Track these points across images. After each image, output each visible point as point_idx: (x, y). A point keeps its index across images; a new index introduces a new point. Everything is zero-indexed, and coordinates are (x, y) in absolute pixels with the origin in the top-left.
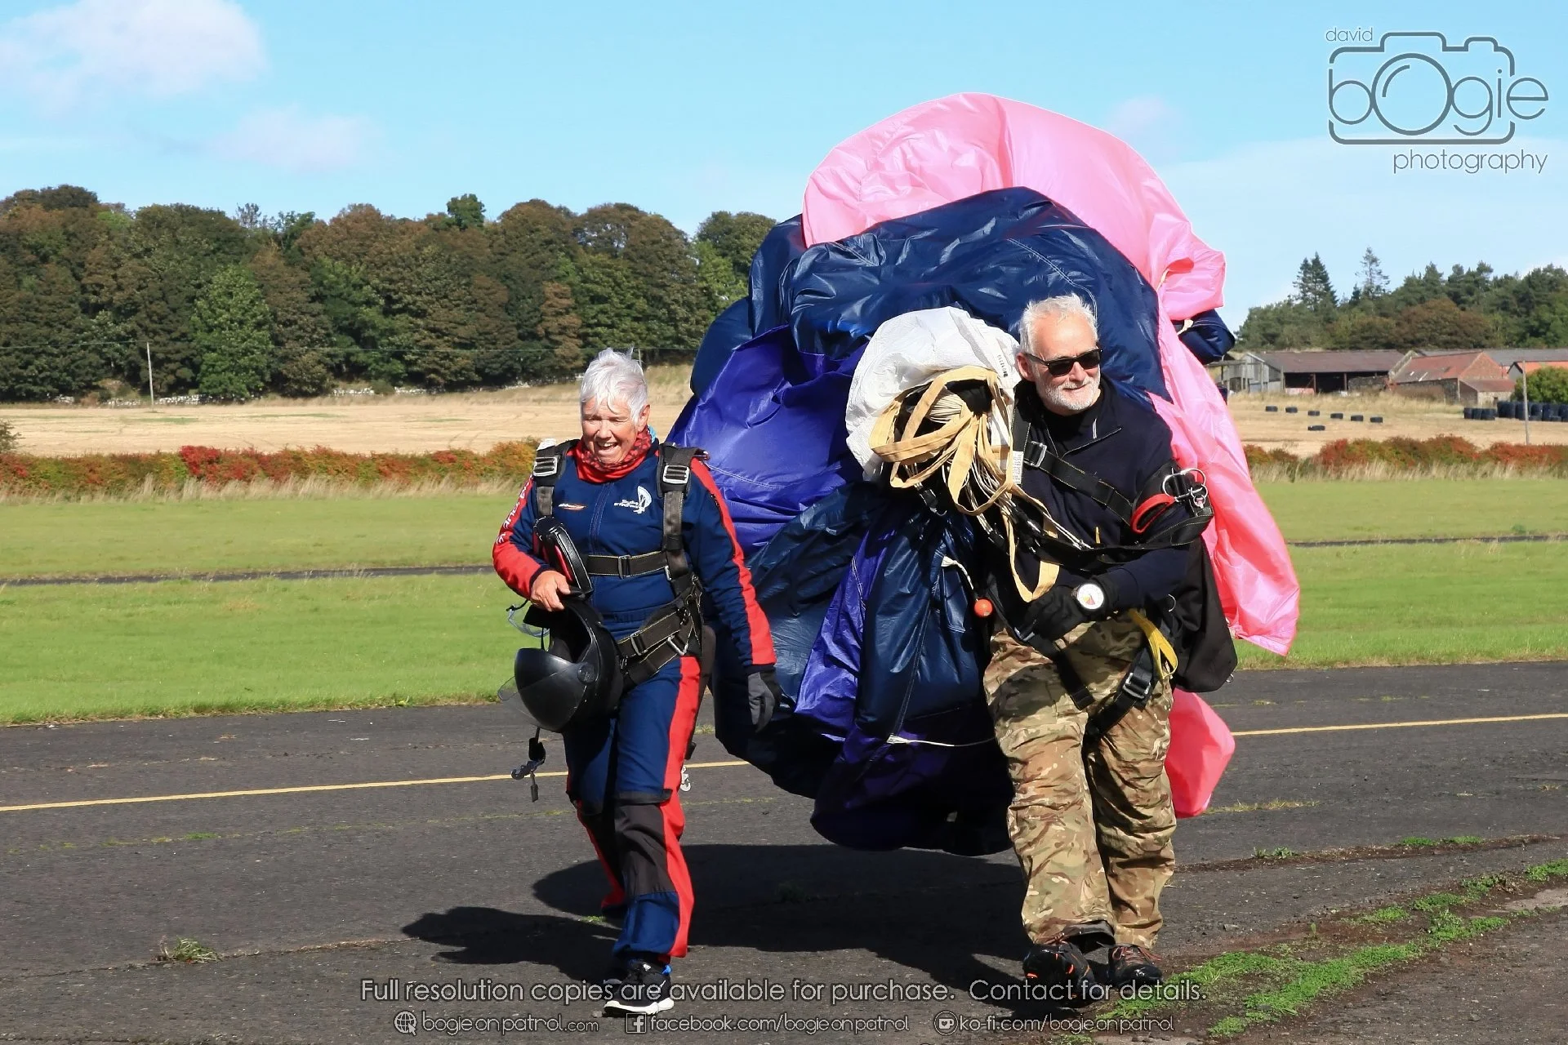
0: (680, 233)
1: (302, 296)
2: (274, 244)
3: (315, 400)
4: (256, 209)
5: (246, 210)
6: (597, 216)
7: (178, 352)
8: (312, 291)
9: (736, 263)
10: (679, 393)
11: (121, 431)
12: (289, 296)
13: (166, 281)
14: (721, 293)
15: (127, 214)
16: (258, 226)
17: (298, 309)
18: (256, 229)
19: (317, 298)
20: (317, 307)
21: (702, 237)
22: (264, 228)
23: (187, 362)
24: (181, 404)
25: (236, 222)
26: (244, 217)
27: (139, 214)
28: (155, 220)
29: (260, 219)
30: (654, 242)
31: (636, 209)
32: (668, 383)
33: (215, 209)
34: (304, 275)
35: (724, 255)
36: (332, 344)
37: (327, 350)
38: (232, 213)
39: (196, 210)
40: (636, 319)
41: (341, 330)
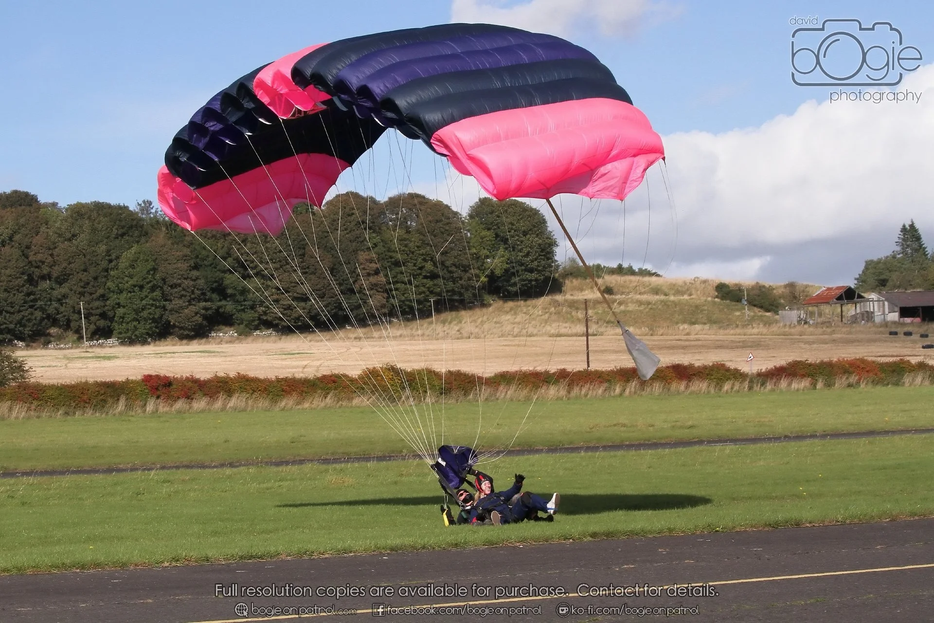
0: (456, 213)
1: (184, 266)
2: (164, 229)
3: (195, 341)
4: (150, 203)
5: (143, 205)
6: (394, 203)
7: (97, 308)
8: (192, 263)
9: (497, 236)
10: (458, 331)
11: (66, 365)
12: (175, 266)
13: (88, 257)
14: (487, 257)
15: (60, 210)
16: (152, 216)
17: (182, 275)
18: (151, 218)
19: (196, 267)
20: (195, 273)
21: (471, 216)
22: (155, 217)
23: (103, 315)
24: (100, 346)
25: (137, 213)
26: (142, 210)
27: (67, 210)
28: (79, 212)
29: (153, 211)
30: (437, 221)
31: (423, 197)
32: (450, 323)
33: (122, 204)
34: (187, 251)
35: (489, 229)
36: (206, 301)
37: (203, 304)
38: (133, 207)
39: (109, 206)
40: (426, 277)
41: (213, 290)
